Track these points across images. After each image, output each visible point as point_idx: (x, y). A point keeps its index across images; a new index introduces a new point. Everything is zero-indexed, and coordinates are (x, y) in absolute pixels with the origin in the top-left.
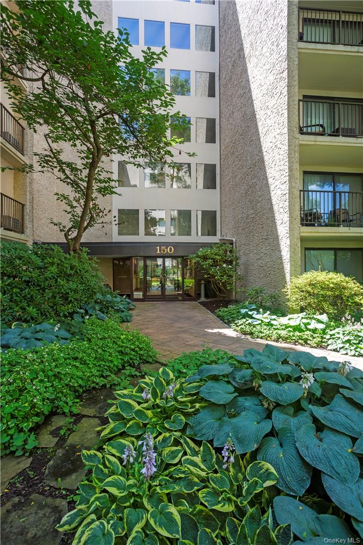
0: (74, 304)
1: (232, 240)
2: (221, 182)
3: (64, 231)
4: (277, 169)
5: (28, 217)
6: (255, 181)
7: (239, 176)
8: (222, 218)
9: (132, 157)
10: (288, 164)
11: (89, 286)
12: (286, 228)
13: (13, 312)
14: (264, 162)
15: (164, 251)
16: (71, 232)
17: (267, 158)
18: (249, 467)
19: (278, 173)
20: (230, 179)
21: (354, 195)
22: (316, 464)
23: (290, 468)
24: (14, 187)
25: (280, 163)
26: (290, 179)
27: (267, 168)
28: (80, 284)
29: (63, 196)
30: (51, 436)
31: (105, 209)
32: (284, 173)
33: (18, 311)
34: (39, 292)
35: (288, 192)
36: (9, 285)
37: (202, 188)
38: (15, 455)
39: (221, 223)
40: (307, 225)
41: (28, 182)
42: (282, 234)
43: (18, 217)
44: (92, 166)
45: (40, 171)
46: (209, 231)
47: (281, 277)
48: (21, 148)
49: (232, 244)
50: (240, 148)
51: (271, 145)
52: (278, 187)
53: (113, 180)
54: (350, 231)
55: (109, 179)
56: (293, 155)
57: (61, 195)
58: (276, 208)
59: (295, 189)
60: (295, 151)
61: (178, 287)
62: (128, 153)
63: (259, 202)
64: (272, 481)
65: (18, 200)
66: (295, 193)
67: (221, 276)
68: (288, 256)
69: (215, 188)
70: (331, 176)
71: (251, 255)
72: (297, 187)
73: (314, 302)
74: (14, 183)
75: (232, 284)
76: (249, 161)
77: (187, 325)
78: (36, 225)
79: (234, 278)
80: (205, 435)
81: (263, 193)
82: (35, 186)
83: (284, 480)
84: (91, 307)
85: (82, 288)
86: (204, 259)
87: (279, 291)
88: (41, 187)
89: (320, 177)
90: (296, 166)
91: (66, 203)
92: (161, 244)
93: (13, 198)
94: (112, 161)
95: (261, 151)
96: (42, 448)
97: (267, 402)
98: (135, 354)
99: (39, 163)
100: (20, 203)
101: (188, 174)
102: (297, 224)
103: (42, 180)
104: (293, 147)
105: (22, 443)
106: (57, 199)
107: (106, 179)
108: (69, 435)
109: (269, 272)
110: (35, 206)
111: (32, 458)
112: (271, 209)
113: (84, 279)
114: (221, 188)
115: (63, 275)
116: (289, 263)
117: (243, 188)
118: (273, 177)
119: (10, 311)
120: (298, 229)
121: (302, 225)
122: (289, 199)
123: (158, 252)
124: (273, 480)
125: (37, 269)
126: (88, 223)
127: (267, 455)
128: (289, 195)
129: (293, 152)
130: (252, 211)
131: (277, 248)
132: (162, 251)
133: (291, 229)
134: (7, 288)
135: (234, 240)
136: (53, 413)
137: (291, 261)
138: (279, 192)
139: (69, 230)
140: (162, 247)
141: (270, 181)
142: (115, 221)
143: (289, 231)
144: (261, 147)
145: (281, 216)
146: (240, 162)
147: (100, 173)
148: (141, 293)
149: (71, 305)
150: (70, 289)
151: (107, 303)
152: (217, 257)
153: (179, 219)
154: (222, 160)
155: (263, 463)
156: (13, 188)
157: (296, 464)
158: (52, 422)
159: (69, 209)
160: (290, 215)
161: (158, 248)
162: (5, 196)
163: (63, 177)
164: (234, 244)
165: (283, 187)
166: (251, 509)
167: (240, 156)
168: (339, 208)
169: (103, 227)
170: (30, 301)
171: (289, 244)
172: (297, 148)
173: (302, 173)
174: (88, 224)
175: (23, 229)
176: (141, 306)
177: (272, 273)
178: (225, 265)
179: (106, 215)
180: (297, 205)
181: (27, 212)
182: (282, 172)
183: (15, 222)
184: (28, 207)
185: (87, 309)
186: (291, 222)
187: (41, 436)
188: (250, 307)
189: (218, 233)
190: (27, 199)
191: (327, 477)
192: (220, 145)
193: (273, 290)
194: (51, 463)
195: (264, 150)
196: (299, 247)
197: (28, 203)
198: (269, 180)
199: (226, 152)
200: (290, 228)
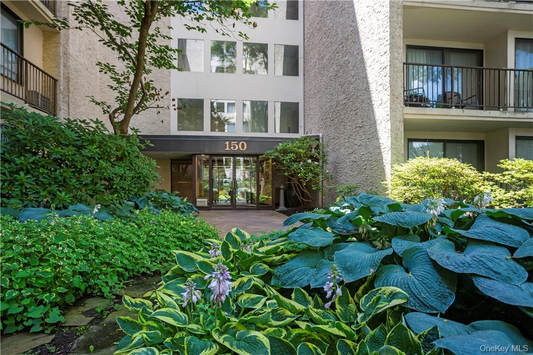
0: (121, 195)
1: (319, 136)
2: (304, 67)
3: (108, 112)
4: (375, 38)
5: (61, 96)
6: (347, 58)
7: (327, 57)
8: (306, 111)
9: (195, 19)
10: (389, 30)
11: (140, 173)
12: (386, 109)
13: (39, 197)
14: (358, 33)
15: (235, 147)
16: (118, 114)
17: (362, 26)
18: (363, 298)
19: (377, 43)
20: (316, 62)
21: (469, 70)
22: (464, 269)
23: (425, 284)
24: (43, 56)
25: (379, 30)
26: (391, 48)
27: (362, 40)
28: (128, 170)
29: (107, 66)
30: (83, 316)
31: (161, 90)
32: (384, 41)
33: (45, 197)
34: (74, 175)
35: (389, 64)
36: (33, 163)
37: (282, 74)
38: (31, 332)
39: (304, 118)
40: (411, 105)
41: (62, 52)
42: (381, 118)
43: (49, 95)
44: (144, 23)
45: (77, 28)
46: (289, 128)
47: (379, 171)
48: (53, 7)
49: (318, 139)
50: (329, 21)
51: (368, 10)
52: (375, 61)
53: (171, 50)
54: (464, 114)
55: (167, 47)
56: (395, 19)
57: (104, 65)
58: (373, 87)
59: (398, 61)
60: (398, 14)
61: (252, 199)
62: (190, 13)
63: (351, 84)
64: (400, 300)
65: (49, 73)
66: (397, 65)
67: (305, 173)
68: (389, 143)
69: (297, 75)
70: (440, 52)
71: (342, 150)
72: (400, 58)
73: (422, 192)
74: (43, 52)
75: (318, 184)
76: (340, 36)
77: (263, 227)
78: (73, 113)
79: (320, 177)
80: (297, 282)
81: (357, 71)
82: (71, 63)
83: (417, 298)
84: (143, 200)
85: (132, 175)
86: (284, 153)
87: (377, 188)
88: (80, 66)
89: (426, 53)
90: (400, 33)
91: (112, 78)
92: (230, 139)
93: (41, 68)
94: (170, 28)
95: (354, 20)
96: (70, 327)
97: (381, 241)
98: (199, 243)
99: (75, 17)
100: (51, 77)
101: (263, 66)
102: (399, 103)
103: (80, 57)
104: (395, 9)
105: (41, 316)
106: (100, 71)
107: (163, 47)
108: (108, 314)
109: (365, 167)
110: (71, 89)
111: (54, 335)
112: (367, 90)
113: (134, 165)
114: (304, 75)
115: (106, 158)
116: (390, 153)
117: (331, 70)
118: (370, 50)
119: (36, 196)
120: (401, 109)
121: (406, 105)
122: (390, 73)
123: (228, 149)
124: (402, 299)
125: (72, 147)
126: (140, 103)
127: (388, 280)
128: (390, 67)
129: (395, 15)
130: (344, 96)
131: (374, 136)
132: (232, 148)
133: (392, 110)
134: (31, 167)
135: (321, 135)
136: (87, 296)
137: (392, 148)
138: (377, 66)
139: (116, 111)
140: (232, 142)
141: (366, 55)
142: (174, 105)
143: (390, 112)
144: (354, 16)
145: (380, 95)
146: (328, 39)
147: (155, 38)
148: (206, 200)
149: (116, 195)
150: (116, 174)
151: (163, 201)
152: (301, 150)
153: (252, 123)
154: (306, 41)
155: (383, 288)
156: (41, 58)
157: (433, 280)
158: (85, 304)
159: (114, 84)
160: (391, 92)
161: (227, 143)
162: (31, 64)
163: (107, 39)
164: (321, 140)
165: (383, 59)
166: (372, 330)
167: (328, 31)
168: (450, 90)
169: (159, 112)
170: (62, 186)
171: (390, 128)
172: (400, 10)
173: (405, 47)
174: (139, 105)
175: (55, 111)
176: (206, 214)
177: (369, 167)
178: (310, 161)
179: (162, 97)
180: (399, 80)
181: (60, 90)
182: (381, 41)
183: (44, 101)
184: (61, 84)
185: (138, 203)
186: (392, 102)
187: (69, 316)
188: (342, 205)
189: (301, 130)
190: (60, 73)
191: (482, 279)
192: (304, 22)
193: (370, 188)
194: (82, 337)
195: (358, 18)
196: (401, 132)
197: (62, 79)
198: (364, 54)
199: (312, 30)
200: (391, 108)
